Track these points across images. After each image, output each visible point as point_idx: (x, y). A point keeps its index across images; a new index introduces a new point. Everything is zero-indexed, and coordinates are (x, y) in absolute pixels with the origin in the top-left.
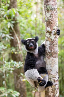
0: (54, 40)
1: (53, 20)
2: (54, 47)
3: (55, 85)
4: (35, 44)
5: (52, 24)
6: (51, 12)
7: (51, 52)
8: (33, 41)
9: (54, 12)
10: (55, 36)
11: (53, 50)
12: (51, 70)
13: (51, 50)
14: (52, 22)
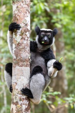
0: (21, 42)
1: (19, 15)
2: (21, 52)
3: (21, 105)
4: (51, 39)
5: (17, 20)
6: (17, 4)
7: (16, 58)
8: (49, 35)
9: (22, 4)
10: (21, 37)
11: (19, 56)
12: (16, 84)
13: (17, 56)
14: (18, 17)
